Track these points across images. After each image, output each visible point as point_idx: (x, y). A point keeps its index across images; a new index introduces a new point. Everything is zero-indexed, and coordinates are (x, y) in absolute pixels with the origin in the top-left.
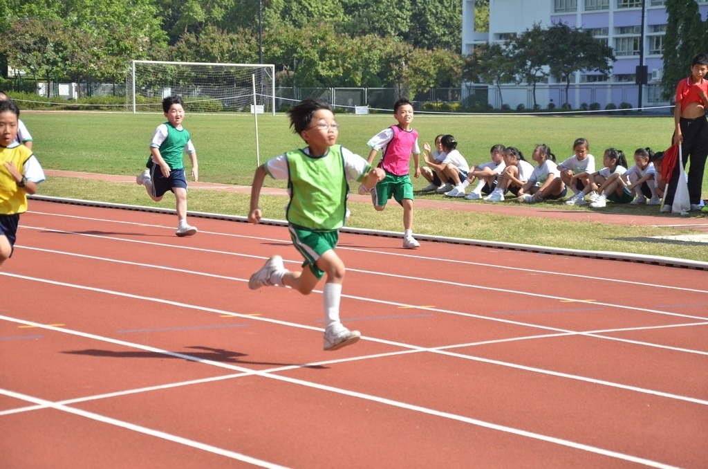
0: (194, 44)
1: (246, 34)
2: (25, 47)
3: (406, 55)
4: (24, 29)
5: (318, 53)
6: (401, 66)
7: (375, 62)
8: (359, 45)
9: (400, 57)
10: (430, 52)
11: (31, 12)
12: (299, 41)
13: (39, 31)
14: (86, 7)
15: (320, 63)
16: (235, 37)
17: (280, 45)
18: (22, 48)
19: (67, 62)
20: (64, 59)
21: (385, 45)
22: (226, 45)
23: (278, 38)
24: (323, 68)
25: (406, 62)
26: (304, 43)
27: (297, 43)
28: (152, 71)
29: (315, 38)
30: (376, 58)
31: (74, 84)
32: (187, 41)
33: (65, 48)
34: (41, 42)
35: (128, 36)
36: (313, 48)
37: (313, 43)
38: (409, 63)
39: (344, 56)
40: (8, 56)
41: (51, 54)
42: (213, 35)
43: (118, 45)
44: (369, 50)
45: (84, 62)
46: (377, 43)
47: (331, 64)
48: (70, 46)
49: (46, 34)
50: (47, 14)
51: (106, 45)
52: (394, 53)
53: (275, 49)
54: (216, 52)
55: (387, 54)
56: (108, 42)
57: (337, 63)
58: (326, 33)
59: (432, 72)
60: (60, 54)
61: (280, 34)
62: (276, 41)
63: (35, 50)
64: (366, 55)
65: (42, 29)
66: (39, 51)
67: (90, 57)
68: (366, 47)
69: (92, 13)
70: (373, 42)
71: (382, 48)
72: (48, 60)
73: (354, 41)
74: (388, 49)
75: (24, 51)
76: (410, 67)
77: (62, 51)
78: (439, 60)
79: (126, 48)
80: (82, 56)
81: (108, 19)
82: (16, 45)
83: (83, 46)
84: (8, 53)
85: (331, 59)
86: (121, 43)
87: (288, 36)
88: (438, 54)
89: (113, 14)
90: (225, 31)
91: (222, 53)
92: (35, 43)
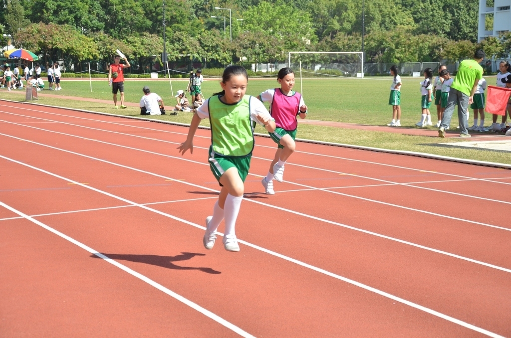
0: (330, 42)
1: (356, 36)
2: (245, 46)
3: (443, 45)
4: (244, 37)
5: (395, 44)
6: (440, 50)
7: (426, 49)
8: (417, 39)
9: (440, 45)
10: (457, 42)
11: (250, 28)
12: (385, 38)
13: (251, 38)
14: (276, 24)
15: (396, 50)
16: (351, 37)
17: (375, 40)
18: (243, 46)
19: (265, 54)
20: (264, 52)
21: (431, 39)
22: (346, 42)
23: (374, 37)
24: (397, 53)
25: (443, 48)
26: (387, 40)
27: (383, 40)
28: (307, 56)
29: (393, 37)
30: (427, 47)
31: (269, 64)
32: (326, 41)
33: (264, 46)
34: (252, 43)
35: (296, 39)
36: (392, 42)
37: (392, 39)
38: (445, 48)
39: (409, 46)
40: (236, 51)
41: (257, 50)
42: (339, 37)
43: (291, 44)
44: (423, 42)
45: (273, 53)
46: (427, 39)
47: (402, 50)
48: (266, 45)
49: (255, 39)
50: (257, 29)
51: (285, 44)
52: (436, 43)
53: (372, 43)
54: (341, 46)
55: (432, 44)
56: (286, 42)
57: (405, 50)
58: (400, 34)
59: (457, 53)
60: (262, 49)
61: (375, 35)
62: (372, 39)
63: (249, 47)
64: (421, 45)
65: (253, 37)
66: (252, 48)
67: (276, 50)
68: (421, 41)
69: (280, 28)
70: (425, 38)
71: (430, 41)
72: (256, 53)
73: (415, 38)
74: (434, 41)
75: (244, 48)
76: (445, 51)
77: (263, 48)
78: (462, 47)
79: (294, 45)
80: (272, 51)
81: (288, 30)
82: (241, 45)
83: (273, 44)
84: (236, 49)
85: (402, 47)
86: (292, 43)
87: (379, 36)
88: (461, 43)
89: (290, 27)
90: (346, 35)
91: (344, 46)
92: (250, 44)
